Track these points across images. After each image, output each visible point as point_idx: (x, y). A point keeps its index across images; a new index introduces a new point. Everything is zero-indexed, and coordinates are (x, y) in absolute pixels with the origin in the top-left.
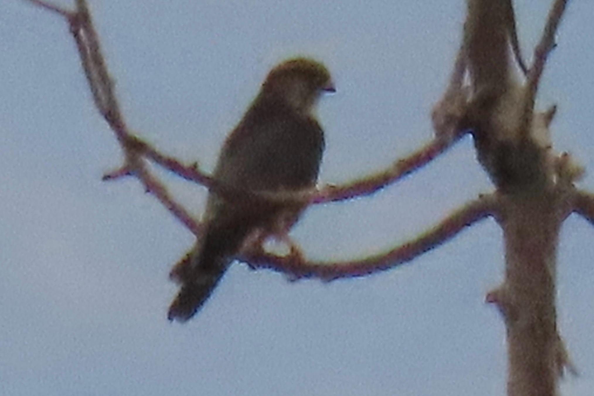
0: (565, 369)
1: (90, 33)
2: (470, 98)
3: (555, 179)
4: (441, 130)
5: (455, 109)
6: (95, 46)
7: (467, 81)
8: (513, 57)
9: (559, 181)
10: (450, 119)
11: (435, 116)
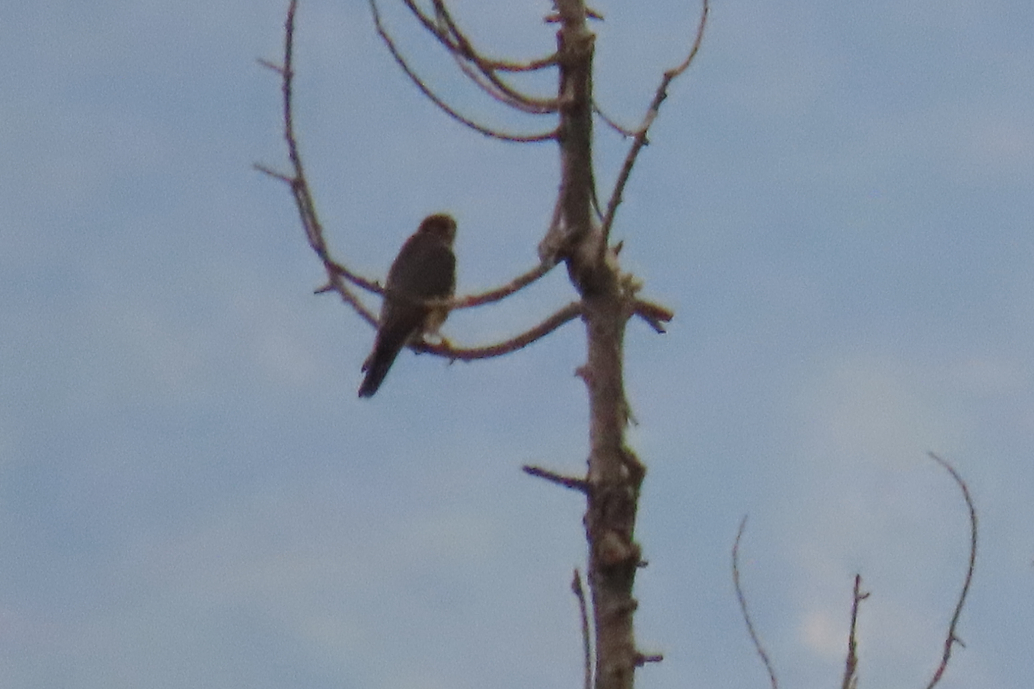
0: (628, 420)
1: (306, 194)
2: (565, 235)
3: (622, 291)
4: (544, 258)
5: (553, 244)
6: (309, 204)
7: (562, 225)
8: (592, 207)
9: (626, 292)
10: (551, 250)
11: (540, 248)
